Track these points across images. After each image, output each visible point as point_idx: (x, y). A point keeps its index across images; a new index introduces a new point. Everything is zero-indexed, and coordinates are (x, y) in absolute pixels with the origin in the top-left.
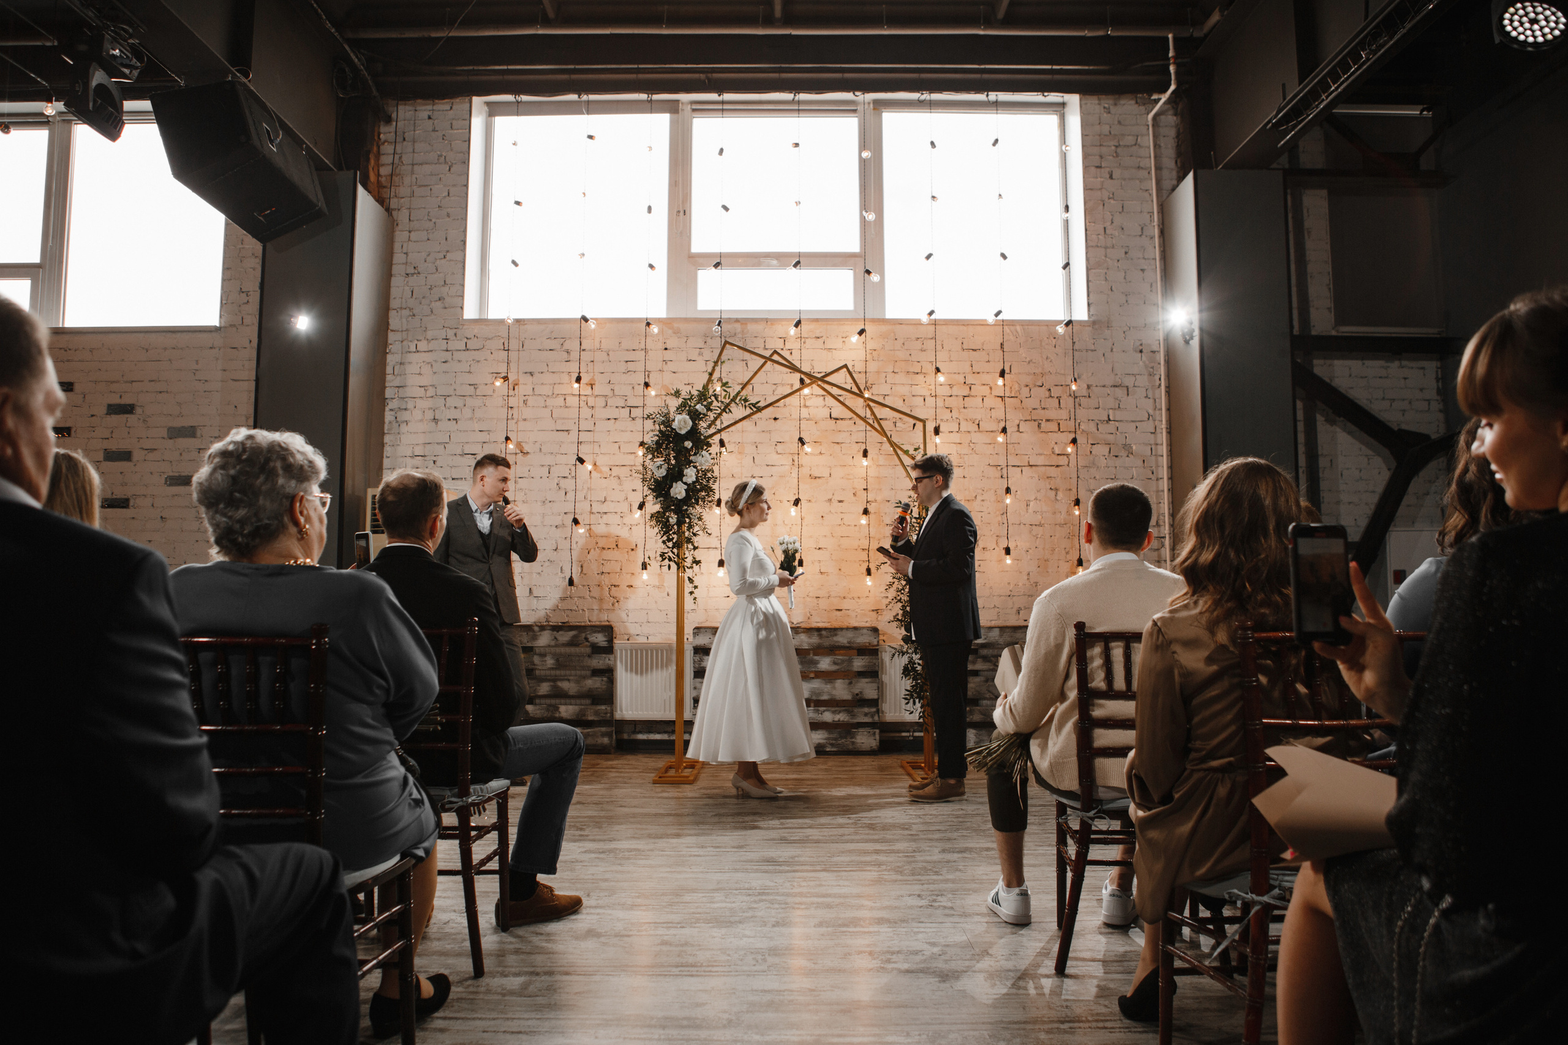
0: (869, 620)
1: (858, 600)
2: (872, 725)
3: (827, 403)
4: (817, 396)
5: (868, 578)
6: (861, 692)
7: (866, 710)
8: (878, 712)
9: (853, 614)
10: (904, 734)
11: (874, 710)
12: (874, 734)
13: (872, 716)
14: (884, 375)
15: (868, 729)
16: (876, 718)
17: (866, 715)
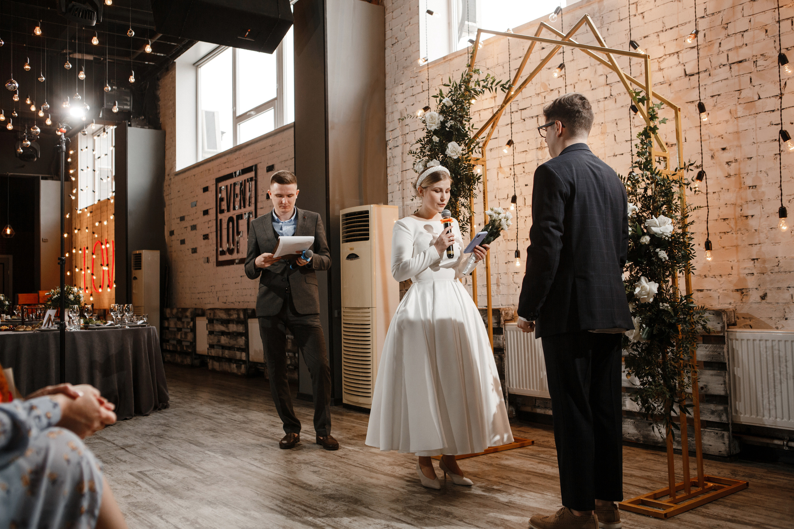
0: (732, 301)
1: (719, 278)
2: (722, 426)
3: (681, 60)
4: (670, 55)
5: (708, 253)
6: (706, 386)
7: (712, 407)
8: (726, 410)
9: (715, 295)
10: (777, 442)
11: (721, 408)
12: (723, 436)
13: (720, 416)
14: (741, 7)
15: (718, 430)
16: (724, 418)
17: (713, 412)
